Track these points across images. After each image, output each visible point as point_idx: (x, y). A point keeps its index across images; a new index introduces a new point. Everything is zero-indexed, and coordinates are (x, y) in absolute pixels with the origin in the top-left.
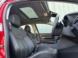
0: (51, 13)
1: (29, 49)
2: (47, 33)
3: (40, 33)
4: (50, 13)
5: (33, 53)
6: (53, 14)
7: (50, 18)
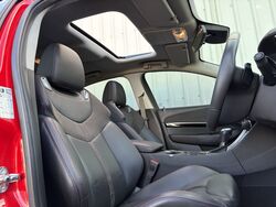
0: (204, 28)
1: (122, 176)
2: (189, 105)
3: (161, 107)
4: (198, 29)
5: (137, 189)
6: (209, 32)
7: (198, 49)
